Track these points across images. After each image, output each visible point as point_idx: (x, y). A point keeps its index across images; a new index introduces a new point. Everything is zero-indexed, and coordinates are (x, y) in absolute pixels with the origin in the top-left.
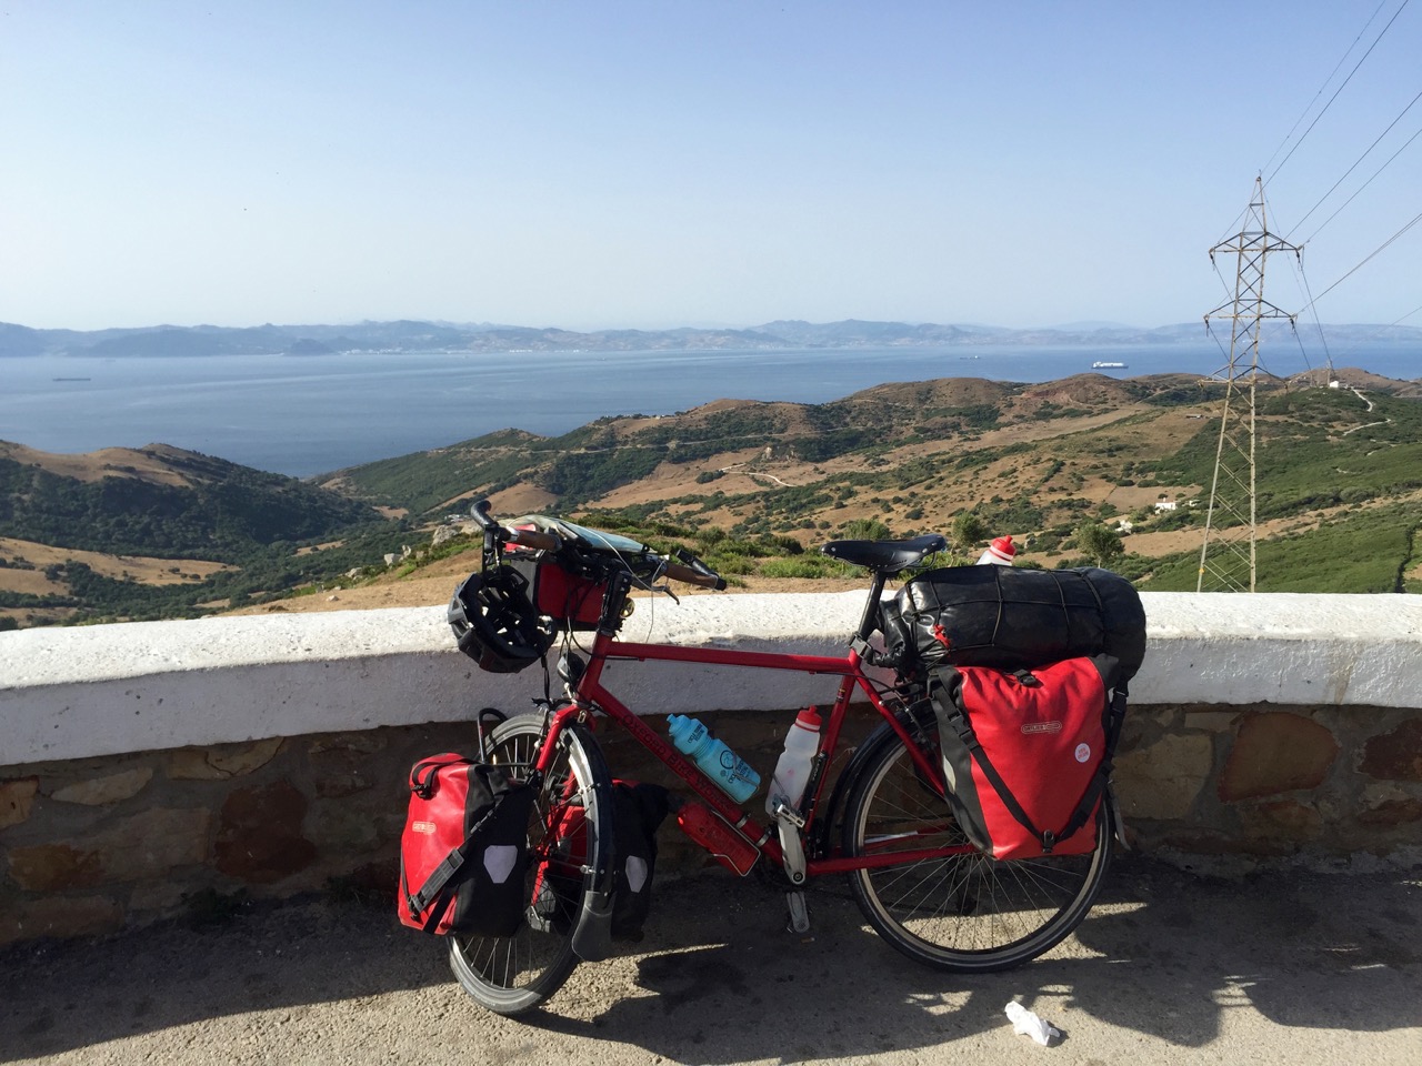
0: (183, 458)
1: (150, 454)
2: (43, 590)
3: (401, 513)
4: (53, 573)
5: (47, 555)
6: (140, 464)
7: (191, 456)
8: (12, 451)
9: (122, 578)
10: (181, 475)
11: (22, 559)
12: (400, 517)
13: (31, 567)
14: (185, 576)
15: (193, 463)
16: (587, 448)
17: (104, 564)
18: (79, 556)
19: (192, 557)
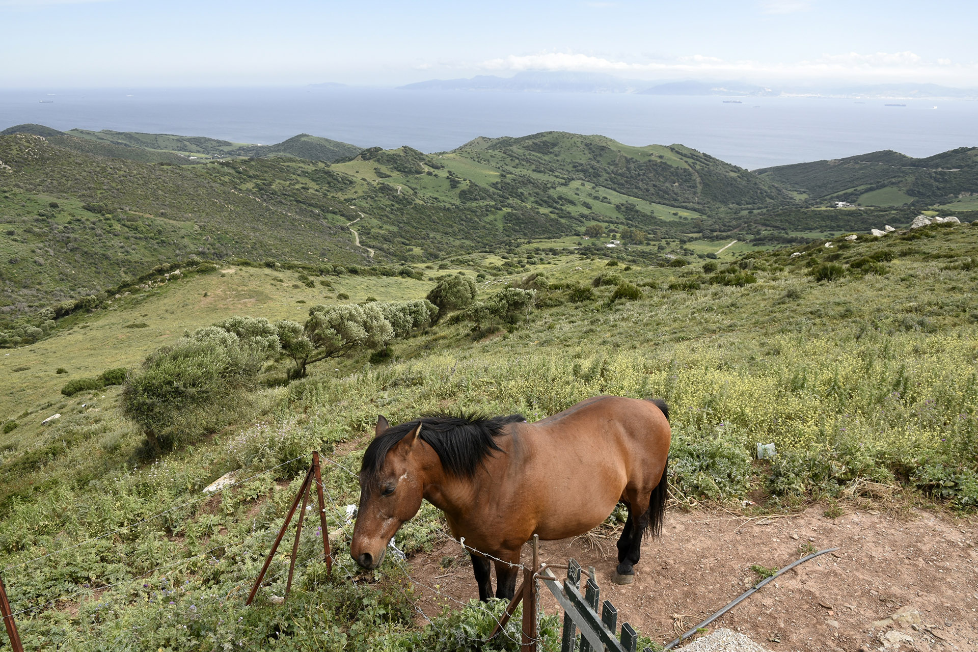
0: (688, 153)
1: (672, 149)
2: (614, 215)
3: (804, 197)
4: (618, 207)
5: (616, 198)
6: (669, 155)
7: (692, 152)
8: (609, 143)
9: (649, 214)
10: (686, 162)
11: (606, 198)
12: (803, 199)
13: (610, 203)
14: (680, 217)
15: (693, 155)
16: (942, 168)
17: (642, 206)
18: (632, 200)
19: (686, 208)
